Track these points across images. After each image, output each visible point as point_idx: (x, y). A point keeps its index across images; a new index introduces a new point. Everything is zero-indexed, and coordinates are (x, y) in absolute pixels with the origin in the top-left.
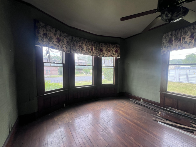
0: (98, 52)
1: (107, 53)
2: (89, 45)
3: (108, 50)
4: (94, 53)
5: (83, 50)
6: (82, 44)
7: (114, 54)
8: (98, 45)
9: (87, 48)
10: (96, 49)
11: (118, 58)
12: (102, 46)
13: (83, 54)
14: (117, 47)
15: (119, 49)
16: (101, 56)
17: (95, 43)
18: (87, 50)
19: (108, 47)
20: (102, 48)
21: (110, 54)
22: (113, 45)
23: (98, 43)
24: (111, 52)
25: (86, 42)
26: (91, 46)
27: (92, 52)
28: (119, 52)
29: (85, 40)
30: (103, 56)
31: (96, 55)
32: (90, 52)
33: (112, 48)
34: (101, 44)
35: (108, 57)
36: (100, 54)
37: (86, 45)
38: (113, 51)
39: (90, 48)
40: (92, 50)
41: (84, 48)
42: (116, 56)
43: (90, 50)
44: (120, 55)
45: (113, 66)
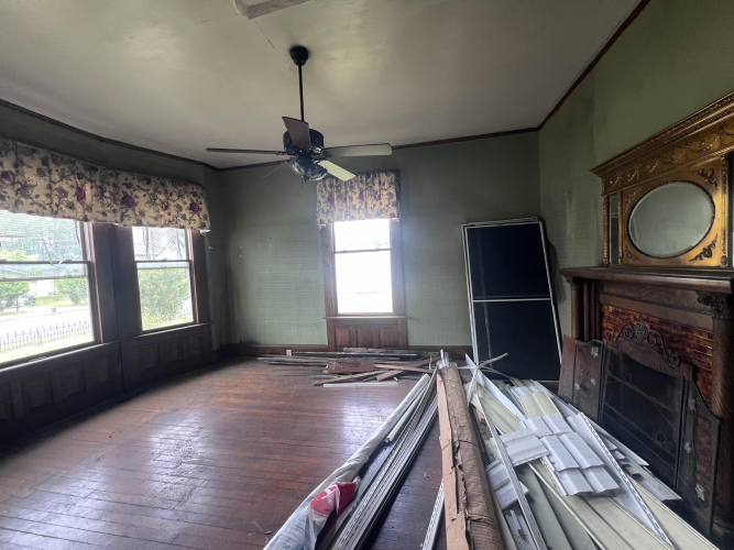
0: (115, 207)
1: (158, 211)
2: (62, 177)
3: (158, 201)
4: (94, 209)
5: (27, 197)
6: (16, 166)
7: (184, 217)
8: (112, 180)
9: (50, 187)
10: (102, 195)
11: (201, 231)
12: (129, 186)
13: (30, 212)
14: (195, 194)
15: (203, 201)
16: (126, 221)
17: (92, 169)
18: (49, 196)
19: (160, 193)
20: (129, 191)
21: (168, 217)
22: (181, 188)
23: (109, 171)
24: (172, 209)
25: (45, 162)
26: (74, 181)
27: (78, 205)
28: (204, 211)
29: (34, 151)
30: (139, 224)
31: (101, 217)
32: (71, 206)
33: (174, 197)
34: (123, 177)
35: (162, 227)
36: (123, 216)
37: (40, 173)
38: (180, 208)
39: (65, 187)
40: (80, 195)
41: (33, 187)
42: (196, 225)
43: (71, 198)
44: (208, 223)
45: (185, 258)
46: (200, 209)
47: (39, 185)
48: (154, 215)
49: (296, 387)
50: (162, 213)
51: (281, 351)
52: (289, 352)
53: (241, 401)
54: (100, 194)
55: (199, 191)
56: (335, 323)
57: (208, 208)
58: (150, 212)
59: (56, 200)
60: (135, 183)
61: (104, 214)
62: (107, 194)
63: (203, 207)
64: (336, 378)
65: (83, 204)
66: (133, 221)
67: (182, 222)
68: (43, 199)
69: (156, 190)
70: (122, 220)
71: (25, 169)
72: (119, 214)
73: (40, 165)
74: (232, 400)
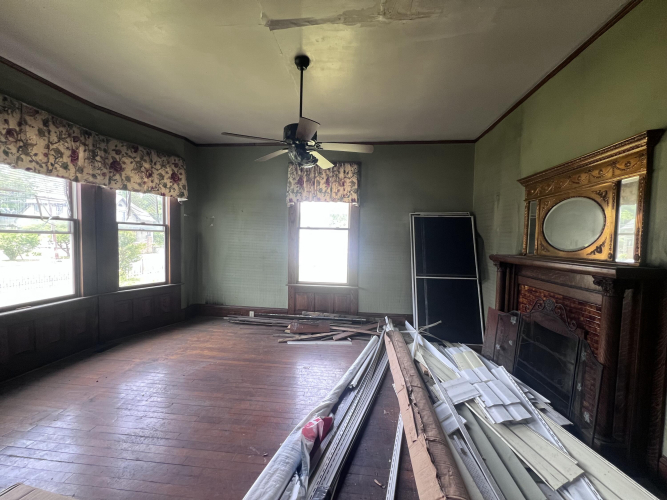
0: (105, 170)
1: (142, 178)
2: (60, 139)
3: (143, 169)
4: (86, 171)
5: (27, 154)
6: (20, 124)
7: (165, 186)
8: (103, 146)
9: (48, 147)
10: (94, 158)
11: (179, 200)
12: (118, 152)
13: (28, 169)
14: (176, 165)
15: (183, 171)
16: (113, 184)
17: (87, 134)
18: (46, 155)
19: (145, 161)
20: (117, 157)
21: (151, 184)
22: (165, 159)
23: (102, 137)
24: (155, 177)
25: (45, 123)
26: (70, 143)
27: (71, 166)
28: (183, 181)
29: (37, 112)
30: (125, 188)
31: (91, 179)
32: (65, 167)
33: (158, 166)
34: (113, 143)
35: (145, 192)
36: (110, 179)
37: (41, 133)
38: (162, 177)
39: (62, 149)
40: (74, 157)
41: (33, 145)
42: (175, 193)
43: (66, 159)
44: (186, 193)
45: (162, 223)
46: (180, 180)
47: (39, 145)
48: (139, 181)
49: (262, 343)
50: (146, 180)
51: (244, 312)
52: (252, 314)
53: (214, 353)
54: (92, 158)
55: (180, 163)
56: (295, 290)
57: (188, 179)
58: (136, 178)
59: (52, 160)
60: (124, 150)
61: (94, 176)
62: (98, 158)
63: (183, 177)
64: (297, 337)
65: (75, 165)
66: (119, 184)
67: (163, 190)
68: (40, 157)
69: (142, 158)
70: (110, 183)
71: (28, 128)
72: (107, 178)
73: (41, 126)
74: (206, 352)
